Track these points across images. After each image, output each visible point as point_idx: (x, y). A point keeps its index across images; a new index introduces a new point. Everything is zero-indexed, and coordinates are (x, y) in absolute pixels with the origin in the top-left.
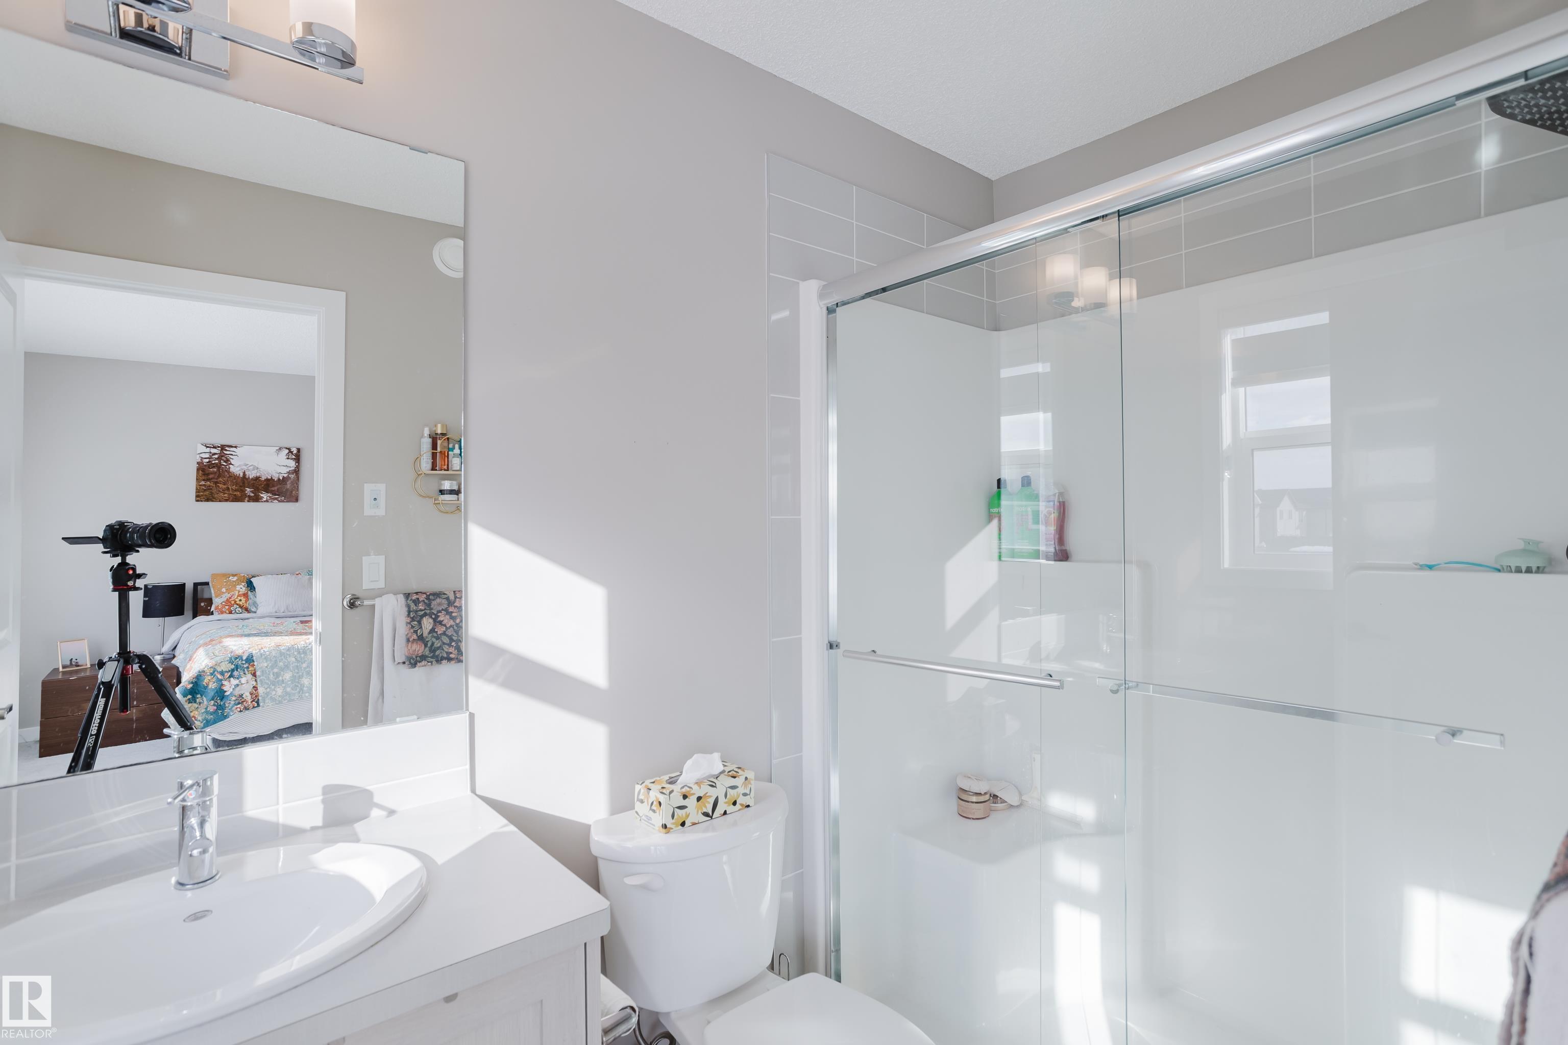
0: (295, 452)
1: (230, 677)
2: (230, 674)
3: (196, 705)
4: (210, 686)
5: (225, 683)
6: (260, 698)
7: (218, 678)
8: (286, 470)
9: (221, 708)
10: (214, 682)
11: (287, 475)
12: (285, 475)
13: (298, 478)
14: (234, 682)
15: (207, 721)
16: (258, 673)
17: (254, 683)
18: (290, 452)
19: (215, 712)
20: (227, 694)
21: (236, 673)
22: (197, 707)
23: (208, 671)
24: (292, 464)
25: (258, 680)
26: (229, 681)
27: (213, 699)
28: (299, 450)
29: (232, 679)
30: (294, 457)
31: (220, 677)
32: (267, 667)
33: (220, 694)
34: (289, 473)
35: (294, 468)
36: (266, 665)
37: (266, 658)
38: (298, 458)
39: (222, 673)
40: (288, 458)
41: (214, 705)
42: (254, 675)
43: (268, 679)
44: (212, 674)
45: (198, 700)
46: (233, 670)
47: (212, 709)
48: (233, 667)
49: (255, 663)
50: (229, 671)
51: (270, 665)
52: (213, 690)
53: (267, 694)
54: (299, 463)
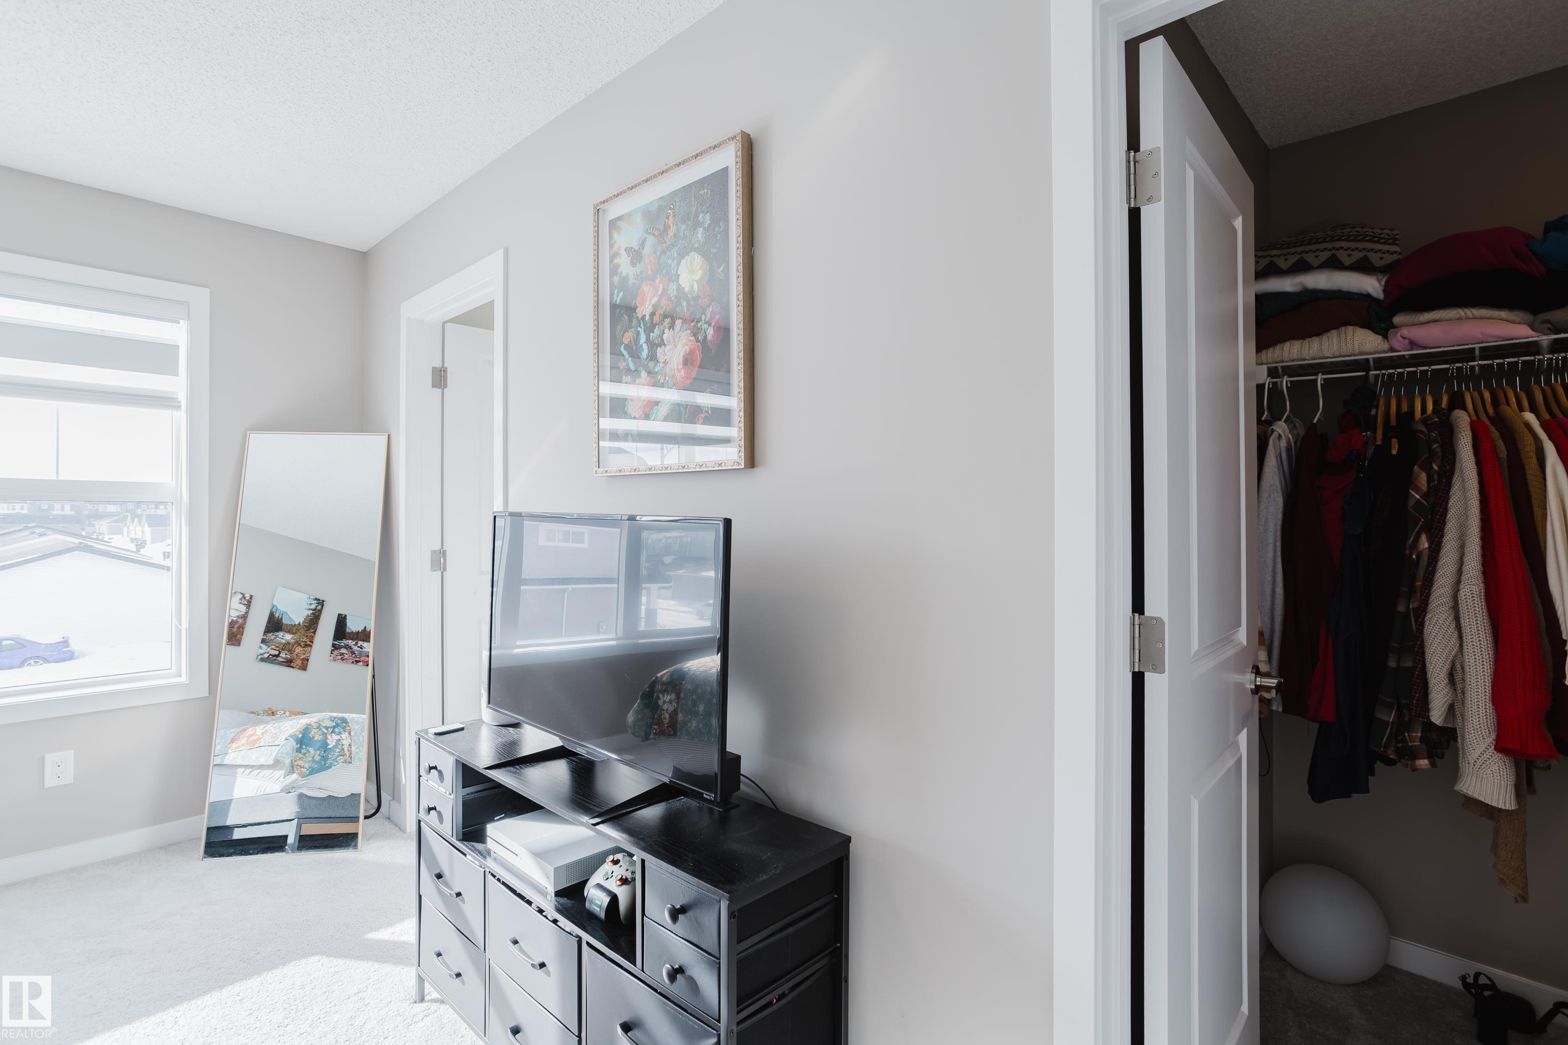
0: (248, 598)
1: (332, 732)
2: (332, 729)
3: (301, 755)
4: (316, 738)
5: (329, 736)
6: (352, 756)
7: (324, 732)
8: (238, 614)
9: (324, 758)
10: (320, 735)
11: (236, 618)
12: (235, 619)
13: (245, 623)
14: (335, 737)
15: (312, 769)
16: (352, 733)
17: (350, 741)
18: (244, 597)
19: (319, 762)
20: (329, 747)
21: (336, 730)
22: (301, 757)
23: (315, 726)
24: (243, 609)
25: (352, 739)
26: (332, 736)
27: (319, 749)
28: (251, 597)
29: (333, 734)
30: (246, 603)
31: (324, 730)
32: (358, 729)
33: (324, 745)
34: (238, 617)
35: (243, 613)
36: (357, 727)
37: (356, 722)
38: (248, 605)
39: (327, 728)
40: (240, 603)
41: (319, 755)
42: (350, 734)
43: (359, 740)
44: (317, 728)
45: (302, 751)
46: (334, 727)
47: (317, 758)
48: (334, 724)
49: (350, 725)
50: (332, 727)
51: (360, 728)
52: (320, 741)
53: (357, 753)
54: (249, 609)
